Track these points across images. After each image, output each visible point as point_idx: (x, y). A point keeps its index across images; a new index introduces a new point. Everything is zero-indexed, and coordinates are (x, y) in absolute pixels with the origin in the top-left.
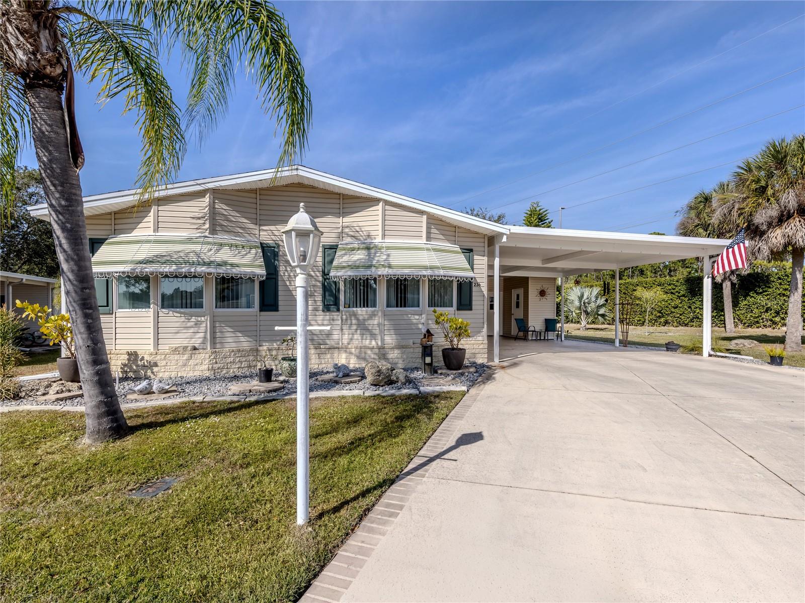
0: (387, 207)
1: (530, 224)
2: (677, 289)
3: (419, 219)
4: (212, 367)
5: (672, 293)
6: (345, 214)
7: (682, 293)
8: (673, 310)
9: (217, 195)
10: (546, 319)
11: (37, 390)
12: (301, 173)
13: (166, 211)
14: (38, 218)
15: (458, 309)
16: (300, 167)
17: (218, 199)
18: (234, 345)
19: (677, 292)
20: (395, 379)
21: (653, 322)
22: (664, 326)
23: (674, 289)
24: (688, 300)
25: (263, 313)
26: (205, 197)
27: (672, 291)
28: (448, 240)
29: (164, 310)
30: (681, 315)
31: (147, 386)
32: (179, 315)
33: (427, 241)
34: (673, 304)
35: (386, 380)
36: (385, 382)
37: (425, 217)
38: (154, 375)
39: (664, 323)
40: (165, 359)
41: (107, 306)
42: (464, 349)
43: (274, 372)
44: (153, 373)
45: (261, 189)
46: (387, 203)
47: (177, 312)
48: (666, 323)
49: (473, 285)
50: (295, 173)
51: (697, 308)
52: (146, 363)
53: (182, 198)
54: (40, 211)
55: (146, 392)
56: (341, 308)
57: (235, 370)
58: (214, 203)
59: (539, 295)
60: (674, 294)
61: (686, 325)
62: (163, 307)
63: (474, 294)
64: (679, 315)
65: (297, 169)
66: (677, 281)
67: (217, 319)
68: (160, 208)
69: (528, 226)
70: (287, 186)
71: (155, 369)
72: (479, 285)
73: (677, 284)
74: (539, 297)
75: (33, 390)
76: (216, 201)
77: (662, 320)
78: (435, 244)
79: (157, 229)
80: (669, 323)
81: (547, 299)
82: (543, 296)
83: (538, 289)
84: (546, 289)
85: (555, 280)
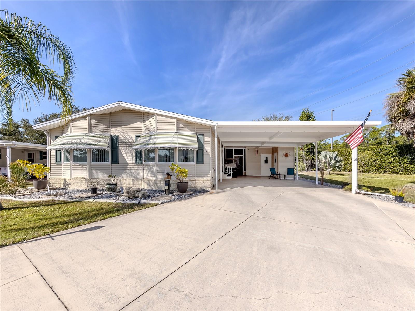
0: (158, 117)
1: (302, 119)
2: (391, 152)
3: (173, 121)
4: (89, 186)
5: (388, 154)
6: (144, 121)
7: (394, 154)
8: (388, 164)
9: (91, 117)
10: (288, 169)
11: (21, 191)
12: (120, 104)
13: (75, 124)
14: (36, 129)
15: (196, 163)
16: (120, 102)
17: (92, 118)
18: (102, 177)
19: (391, 154)
20: (137, 195)
21: (376, 171)
22: (383, 173)
23: (389, 152)
24: (399, 159)
25: (112, 164)
26: (87, 118)
27: (388, 153)
28: (191, 130)
29: (74, 163)
30: (394, 167)
31: (49, 192)
32: (79, 165)
33: (176, 131)
34: (388, 161)
35: (133, 196)
36: (133, 197)
37: (175, 120)
38: (70, 188)
39: (383, 171)
40: (73, 182)
41: (60, 161)
42: (187, 183)
43: (98, 190)
44: (69, 187)
45: (111, 113)
46: (158, 115)
47: (78, 164)
48: (385, 172)
49: (204, 151)
50: (118, 105)
51: (404, 163)
53: (80, 119)
54: (36, 127)
55: (48, 195)
56: (143, 162)
57: (99, 188)
58: (91, 120)
59: (284, 156)
60: (389, 155)
61: (398, 173)
62: (74, 161)
63: (204, 156)
64: (392, 167)
65: (119, 103)
66: (391, 147)
67: (92, 167)
68: (73, 123)
69: (301, 121)
70: (121, 111)
71: (70, 186)
72: (207, 152)
73: (391, 149)
74: (284, 157)
75: (20, 191)
76: (92, 119)
77: (382, 170)
78: (181, 132)
79: (72, 131)
80: (387, 172)
81: (289, 158)
82: (287, 156)
83: (284, 153)
84: (288, 153)
85: (294, 148)
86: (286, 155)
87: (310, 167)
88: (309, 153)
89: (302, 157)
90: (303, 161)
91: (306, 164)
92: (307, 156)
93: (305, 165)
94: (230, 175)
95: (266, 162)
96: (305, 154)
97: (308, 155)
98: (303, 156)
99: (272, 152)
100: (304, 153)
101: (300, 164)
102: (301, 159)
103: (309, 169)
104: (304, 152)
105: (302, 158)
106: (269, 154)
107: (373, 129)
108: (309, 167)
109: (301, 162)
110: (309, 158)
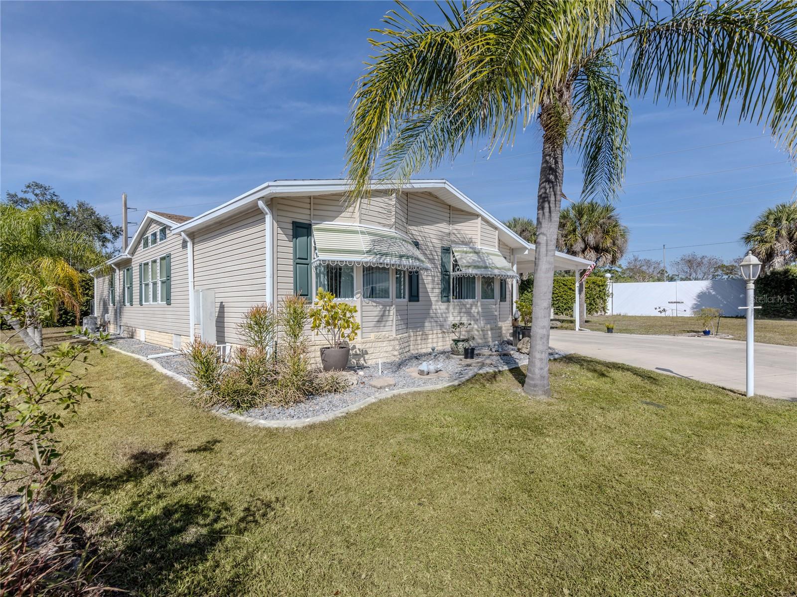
3: (493, 233)
6: (454, 223)
13: (365, 203)
17: (397, 198)
25: (410, 303)
29: (365, 300)
32: (375, 305)
45: (409, 193)
46: (482, 218)
50: (443, 185)
52: (358, 352)
56: (451, 299)
58: (396, 202)
65: (445, 183)
68: (362, 200)
70: (422, 193)
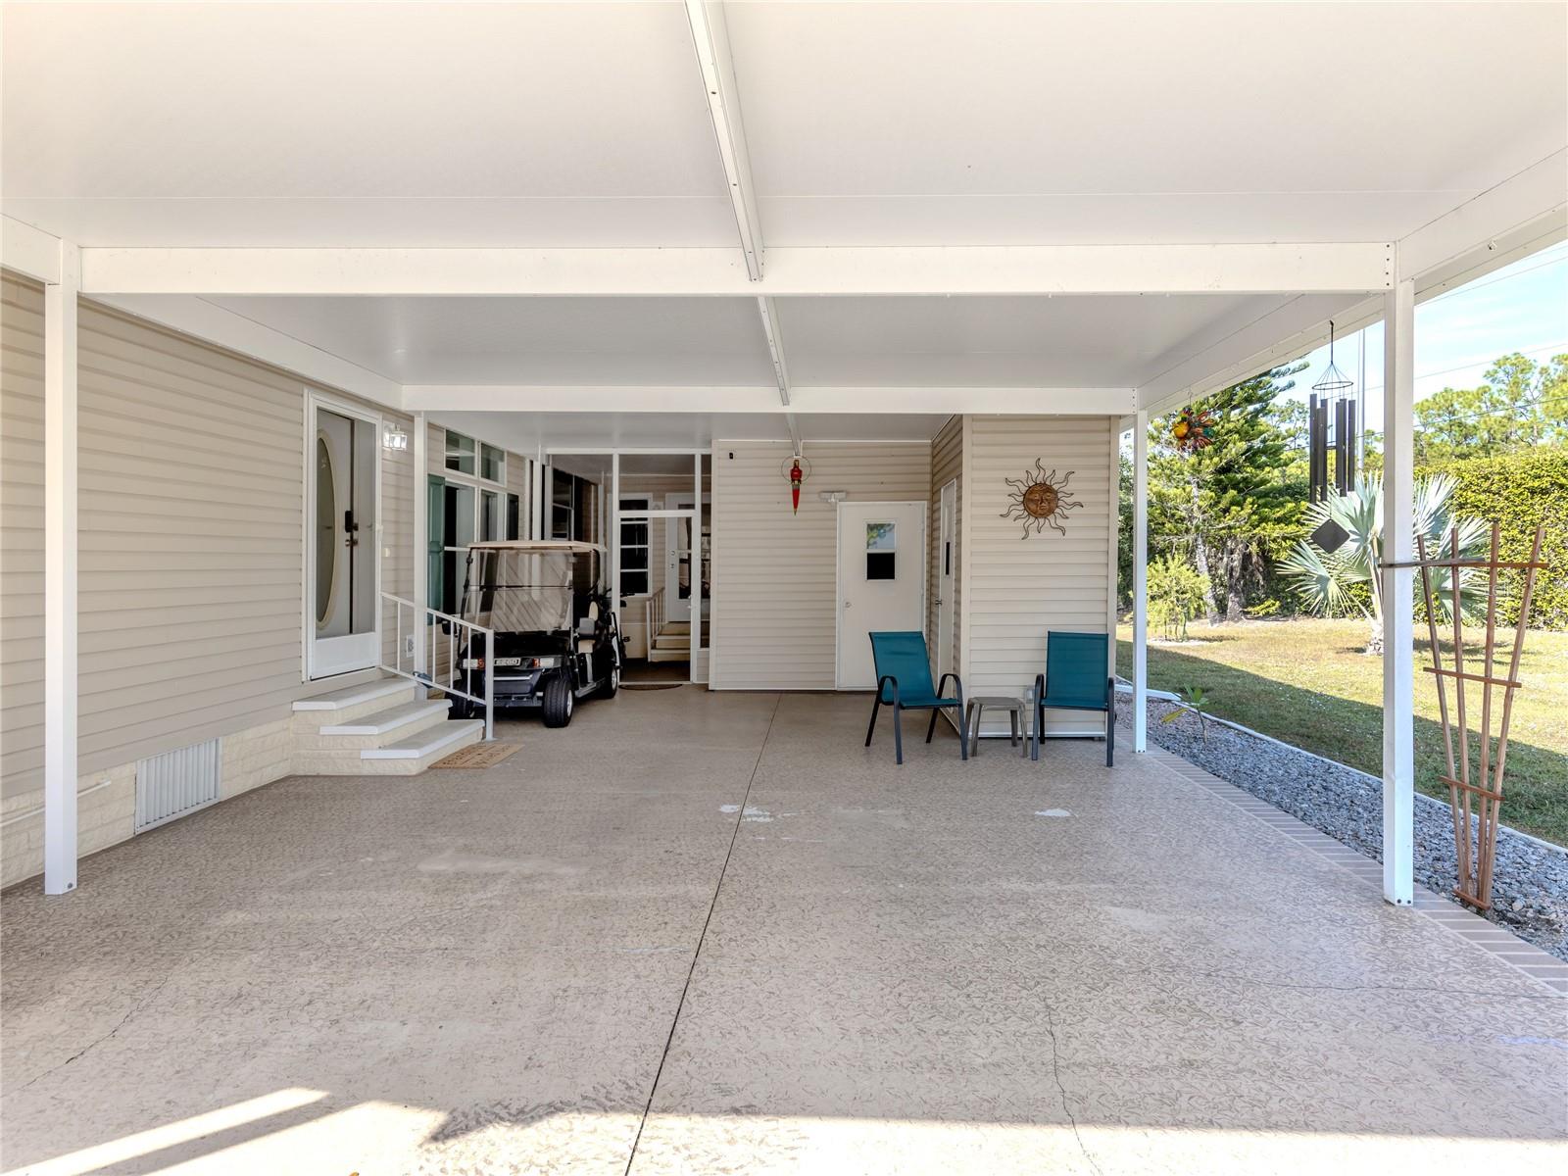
10: (1052, 636)
59: (1023, 510)
74: (1022, 523)
81: (1063, 530)
82: (1044, 516)
83: (1012, 476)
84: (1060, 475)
85: (1110, 424)
86: (1040, 500)
87: (1237, 594)
88: (1232, 493)
89: (1182, 519)
90: (1190, 551)
91: (1210, 569)
92: (1217, 518)
93: (1204, 583)
94: (480, 713)
95: (881, 566)
96: (1204, 504)
97: (1226, 511)
98: (1191, 518)
99: (933, 484)
100: (1202, 497)
101: (1172, 571)
102: (1175, 540)
103: (1233, 603)
104: (1199, 487)
105: (1187, 531)
106: (906, 494)
107: (1561, 368)
108: (1231, 588)
109: (1176, 564)
110: (1230, 528)
